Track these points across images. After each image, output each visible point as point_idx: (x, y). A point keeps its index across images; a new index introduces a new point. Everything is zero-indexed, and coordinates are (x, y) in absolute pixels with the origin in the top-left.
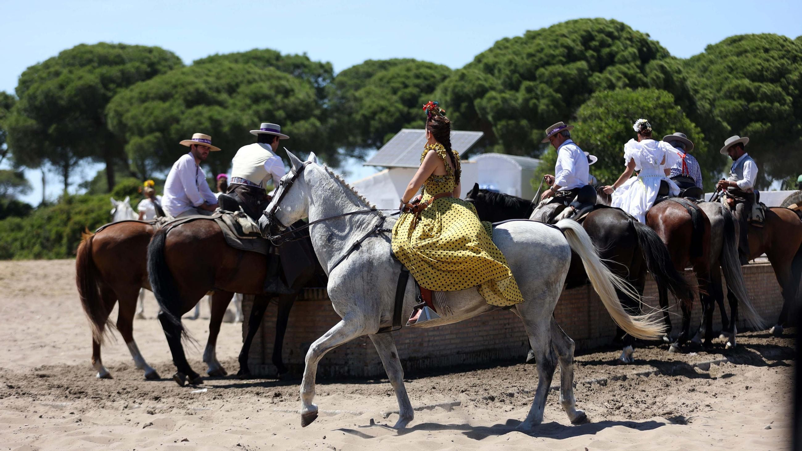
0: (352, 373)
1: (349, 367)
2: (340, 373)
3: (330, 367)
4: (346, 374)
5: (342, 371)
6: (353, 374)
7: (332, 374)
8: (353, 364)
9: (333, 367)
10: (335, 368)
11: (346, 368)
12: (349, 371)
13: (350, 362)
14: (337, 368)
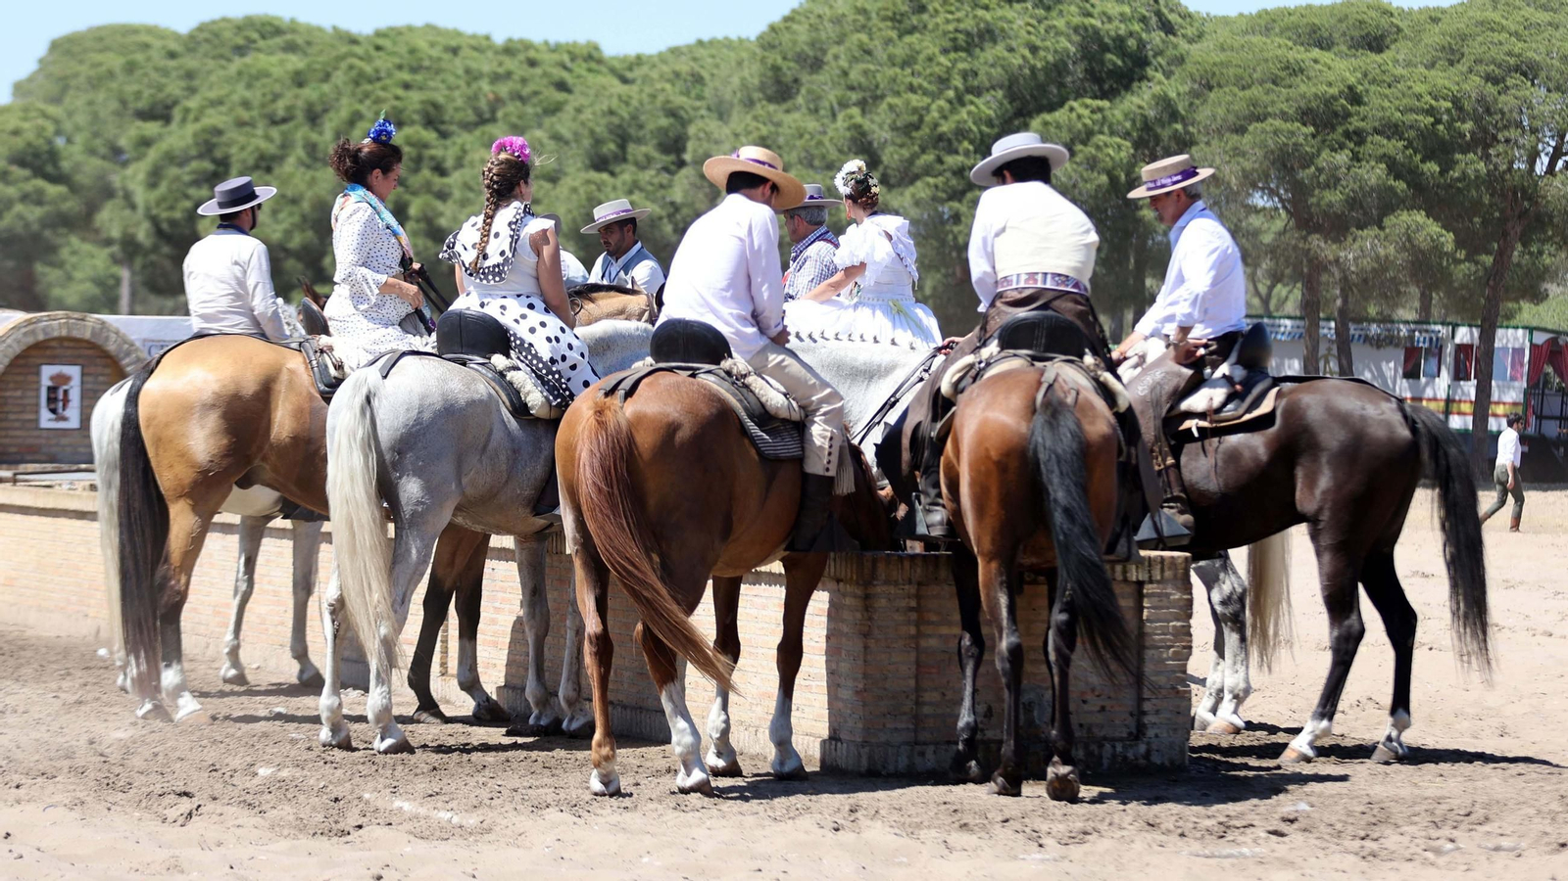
0: (1156, 759)
1: (1148, 744)
2: (1125, 758)
3: (1101, 746)
4: (1142, 761)
5: (1130, 755)
6: (1159, 762)
7: (1106, 762)
8: (1157, 736)
9: (1108, 746)
10: (1114, 747)
11: (1142, 748)
12: (1147, 755)
13: (1151, 733)
14: (1119, 748)
